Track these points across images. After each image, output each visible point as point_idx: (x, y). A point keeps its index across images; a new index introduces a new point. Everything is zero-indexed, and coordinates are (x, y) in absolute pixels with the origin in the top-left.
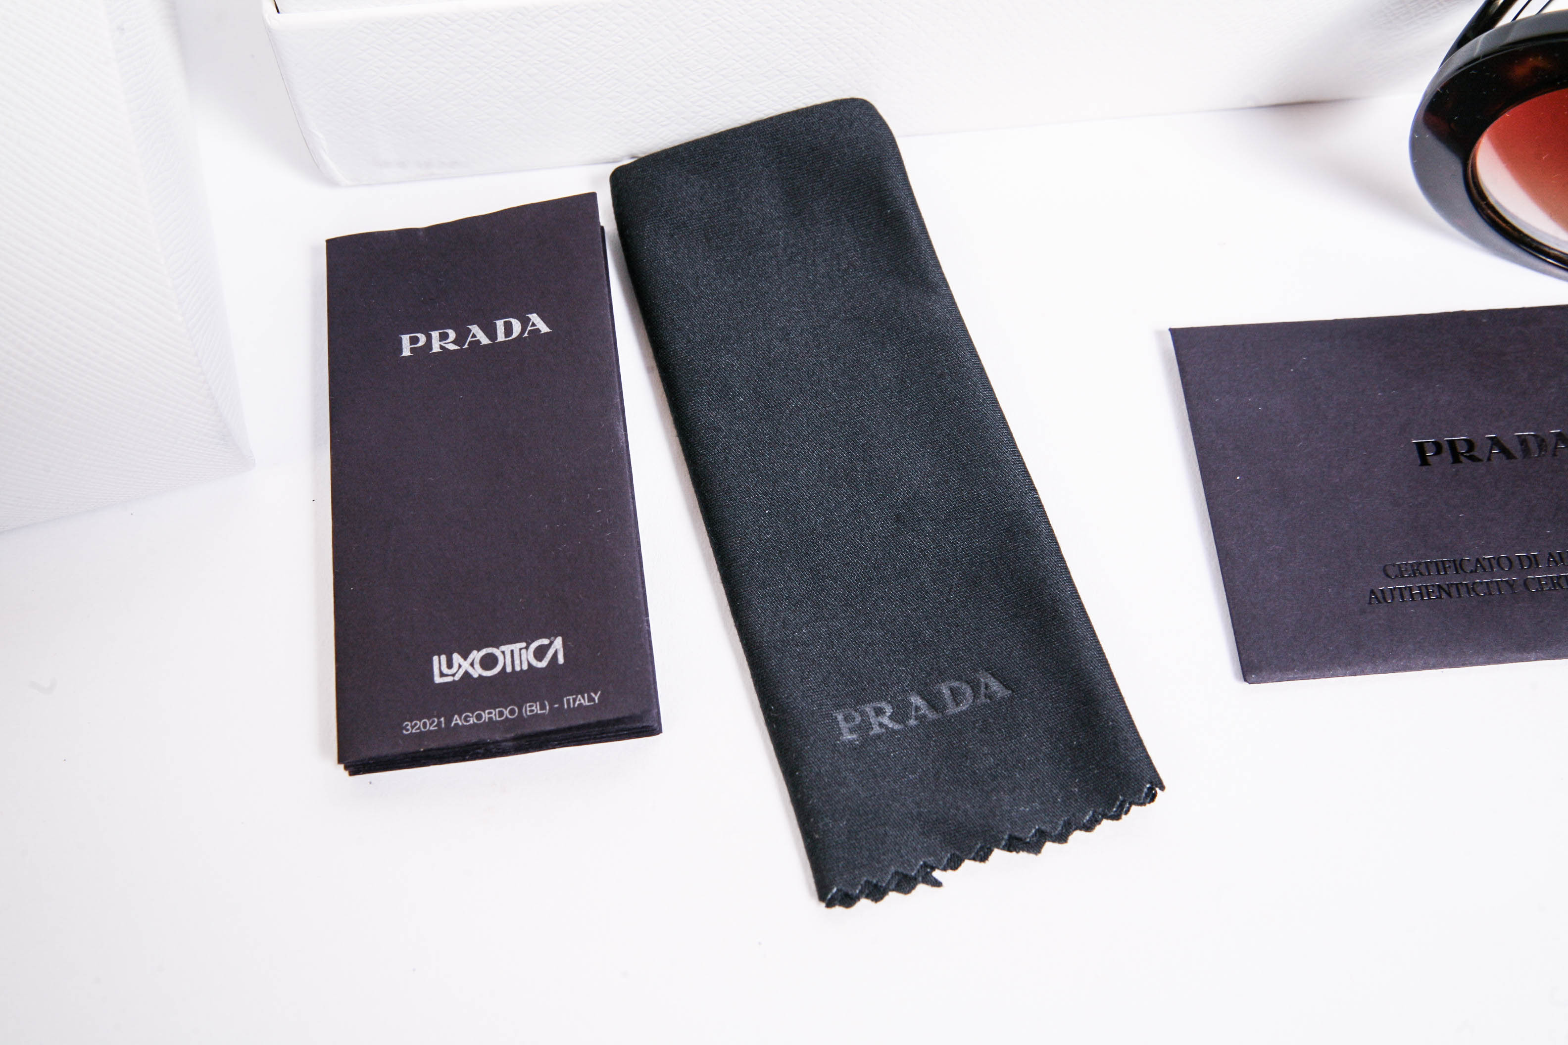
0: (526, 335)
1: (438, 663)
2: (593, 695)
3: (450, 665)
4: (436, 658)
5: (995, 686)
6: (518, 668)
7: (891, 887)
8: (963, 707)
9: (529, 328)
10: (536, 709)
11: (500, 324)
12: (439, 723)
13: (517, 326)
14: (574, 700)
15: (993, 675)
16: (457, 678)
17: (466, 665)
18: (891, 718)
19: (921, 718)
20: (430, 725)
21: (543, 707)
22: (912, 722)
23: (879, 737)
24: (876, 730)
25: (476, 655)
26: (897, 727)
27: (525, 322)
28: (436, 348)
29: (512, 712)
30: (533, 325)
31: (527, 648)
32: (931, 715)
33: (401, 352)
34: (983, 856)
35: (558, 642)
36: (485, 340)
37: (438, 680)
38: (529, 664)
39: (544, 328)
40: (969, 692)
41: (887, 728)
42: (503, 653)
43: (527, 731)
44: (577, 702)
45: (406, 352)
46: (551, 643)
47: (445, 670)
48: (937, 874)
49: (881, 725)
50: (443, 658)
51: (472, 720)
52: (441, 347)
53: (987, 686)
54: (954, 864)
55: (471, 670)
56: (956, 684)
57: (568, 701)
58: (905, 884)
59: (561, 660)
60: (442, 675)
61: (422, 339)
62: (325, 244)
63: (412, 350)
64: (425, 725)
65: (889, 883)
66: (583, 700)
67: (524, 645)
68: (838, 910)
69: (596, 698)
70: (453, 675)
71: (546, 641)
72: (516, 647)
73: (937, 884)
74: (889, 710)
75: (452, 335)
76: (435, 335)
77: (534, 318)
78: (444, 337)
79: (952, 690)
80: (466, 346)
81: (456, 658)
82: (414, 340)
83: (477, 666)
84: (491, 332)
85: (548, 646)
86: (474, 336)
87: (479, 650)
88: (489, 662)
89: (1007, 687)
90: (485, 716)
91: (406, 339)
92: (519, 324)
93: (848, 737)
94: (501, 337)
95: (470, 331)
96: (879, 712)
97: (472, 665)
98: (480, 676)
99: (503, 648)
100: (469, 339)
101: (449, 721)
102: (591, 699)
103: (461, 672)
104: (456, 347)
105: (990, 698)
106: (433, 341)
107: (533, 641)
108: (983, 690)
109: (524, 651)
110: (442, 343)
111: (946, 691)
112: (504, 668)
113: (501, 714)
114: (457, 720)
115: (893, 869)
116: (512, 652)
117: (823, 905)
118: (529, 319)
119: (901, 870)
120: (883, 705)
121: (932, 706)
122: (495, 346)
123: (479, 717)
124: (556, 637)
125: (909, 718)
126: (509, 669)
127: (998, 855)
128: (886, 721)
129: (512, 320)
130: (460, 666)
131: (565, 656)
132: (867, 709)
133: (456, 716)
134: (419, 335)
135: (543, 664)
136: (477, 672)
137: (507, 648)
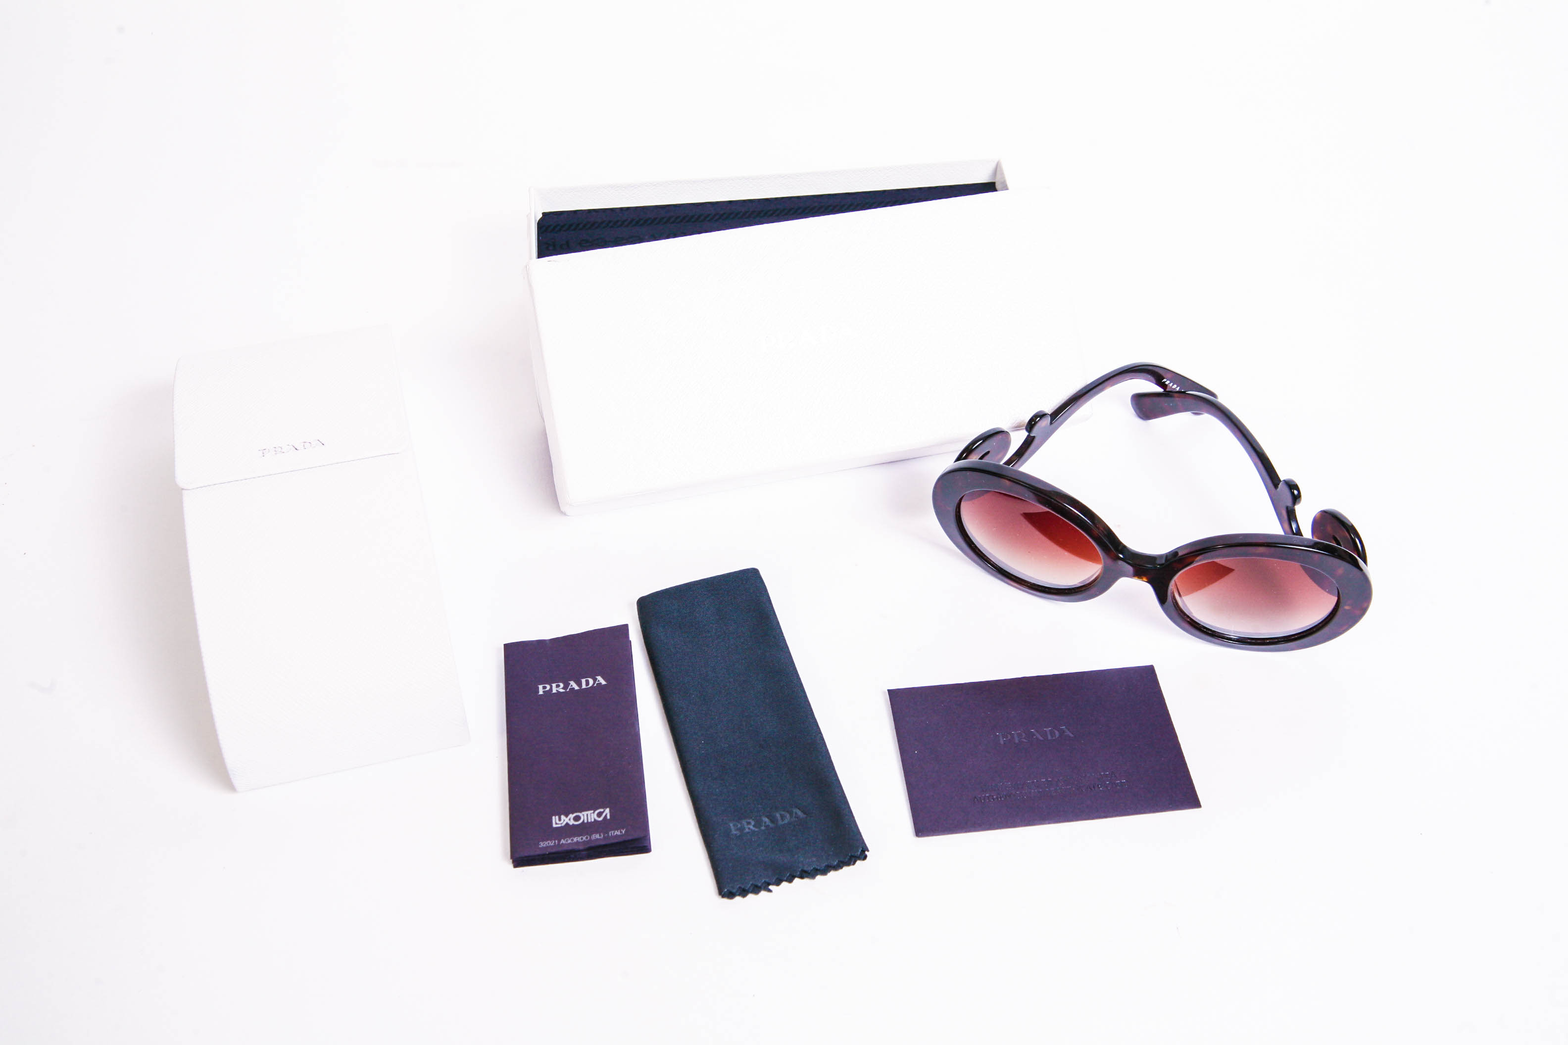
0: (595, 685)
1: (555, 819)
2: (622, 830)
3: (560, 820)
4: (554, 817)
5: (800, 813)
6: (589, 821)
7: (750, 891)
8: (786, 821)
9: (597, 682)
10: (598, 836)
11: (584, 681)
12: (555, 843)
13: (591, 681)
14: (614, 833)
15: (799, 809)
16: (563, 825)
17: (567, 820)
18: (754, 826)
19: (767, 826)
20: (551, 843)
21: (600, 836)
22: (763, 828)
23: (748, 833)
24: (747, 830)
25: (572, 816)
26: (756, 830)
27: (595, 680)
28: (554, 691)
29: (587, 838)
30: (599, 681)
31: (594, 813)
32: (771, 825)
33: (538, 692)
34: (790, 881)
35: (607, 810)
36: (577, 688)
37: (554, 825)
38: (595, 820)
39: (604, 682)
40: (788, 816)
41: (751, 830)
42: (583, 815)
43: (593, 845)
44: (615, 834)
45: (541, 692)
46: (604, 811)
47: (558, 822)
48: (771, 887)
49: (749, 828)
50: (557, 817)
51: (569, 841)
52: (557, 691)
53: (796, 813)
54: (778, 883)
55: (569, 822)
56: (783, 813)
57: (611, 834)
58: (756, 890)
59: (608, 817)
60: (556, 824)
61: (548, 687)
62: (503, 646)
63: (543, 692)
64: (549, 843)
65: (749, 888)
66: (618, 833)
67: (592, 811)
68: (726, 900)
69: (624, 832)
70: (562, 824)
71: (602, 810)
72: (589, 812)
73: (770, 891)
74: (753, 823)
75: (562, 685)
76: (554, 685)
77: (599, 678)
78: (558, 686)
79: (781, 815)
80: (568, 690)
81: (563, 817)
82: (544, 688)
83: (572, 820)
84: (580, 684)
85: (603, 812)
86: (572, 686)
87: (573, 813)
88: (577, 818)
89: (805, 813)
90: (575, 840)
91: (541, 687)
92: (592, 681)
93: (734, 832)
94: (584, 686)
95: (570, 684)
96: (749, 823)
97: (570, 820)
98: (573, 825)
99: (583, 813)
100: (570, 687)
101: (559, 841)
102: (621, 832)
103: (565, 823)
104: (564, 691)
105: (797, 818)
106: (553, 688)
107: (596, 810)
108: (794, 815)
109: (592, 814)
110: (557, 689)
111: (778, 815)
112: (584, 821)
113: (582, 839)
114: (563, 841)
115: (751, 883)
116: (587, 815)
117: (720, 897)
118: (597, 679)
119: (754, 883)
120: (751, 820)
121: (772, 821)
122: (581, 691)
123: (572, 840)
124: (606, 808)
125: (761, 826)
126: (586, 821)
127: (797, 880)
128: (751, 827)
129: (589, 679)
130: (564, 821)
131: (610, 815)
132: (743, 822)
133: (562, 840)
134: (546, 685)
135: (600, 819)
136: (572, 822)
137: (585, 813)
